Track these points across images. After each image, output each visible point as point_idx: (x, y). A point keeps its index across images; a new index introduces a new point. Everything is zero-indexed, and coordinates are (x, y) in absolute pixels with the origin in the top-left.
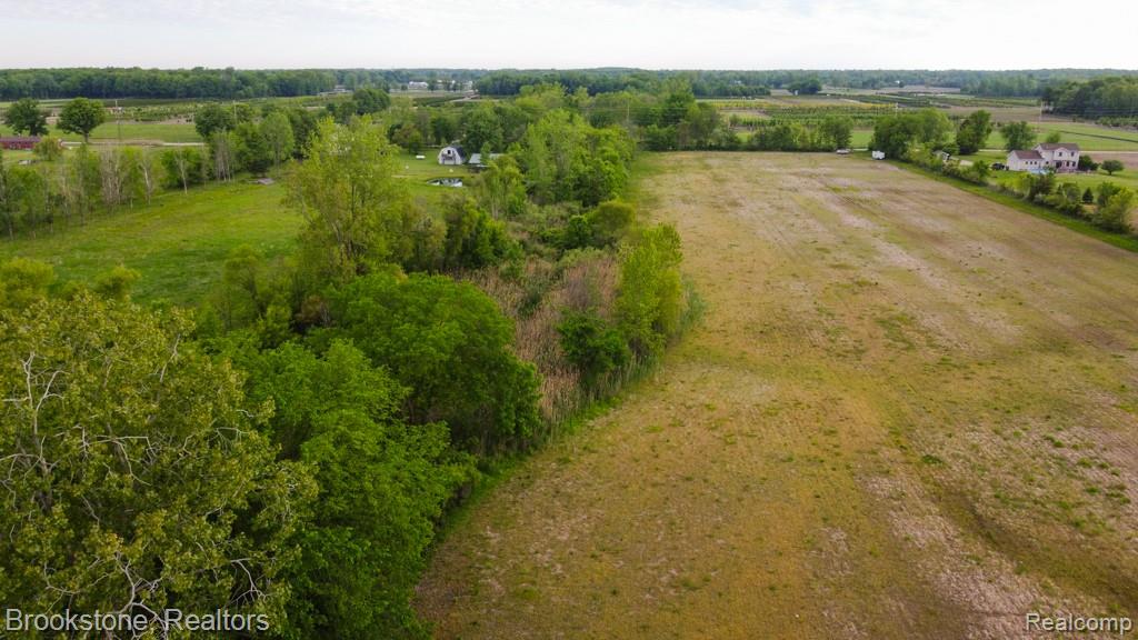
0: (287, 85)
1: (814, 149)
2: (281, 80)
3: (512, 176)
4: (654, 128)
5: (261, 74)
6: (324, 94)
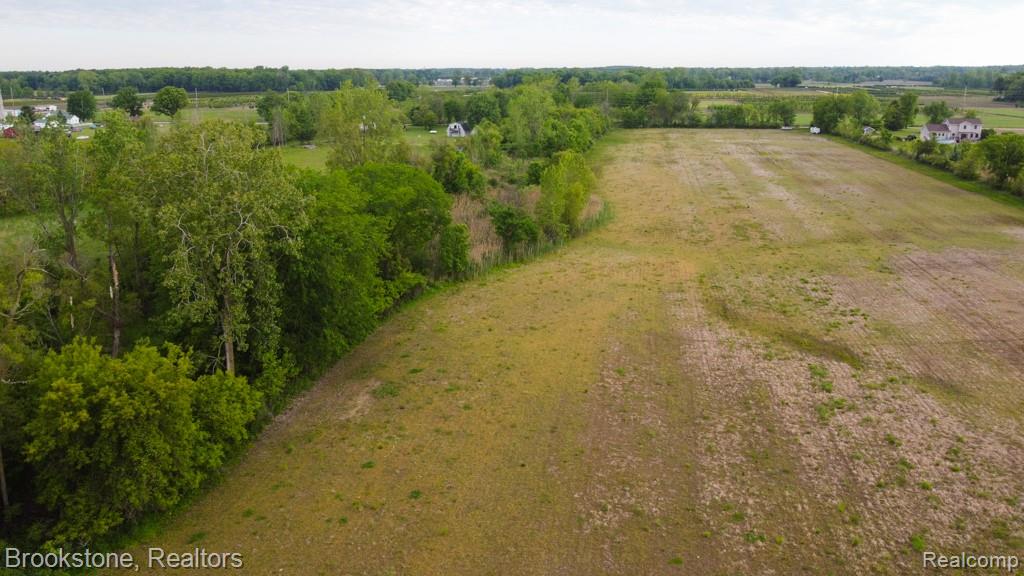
3: (492, 136)
4: (628, 109)
5: (311, 72)
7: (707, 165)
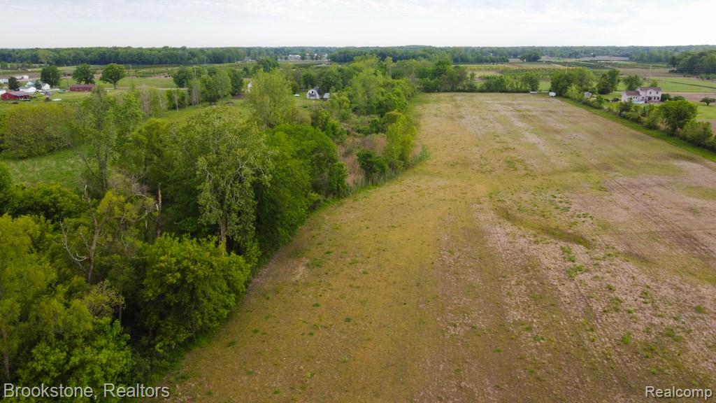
0: (218, 57)
1: (518, 91)
2: (214, 54)
4: (428, 79)
5: (202, 50)
6: (239, 62)
7: (484, 119)
